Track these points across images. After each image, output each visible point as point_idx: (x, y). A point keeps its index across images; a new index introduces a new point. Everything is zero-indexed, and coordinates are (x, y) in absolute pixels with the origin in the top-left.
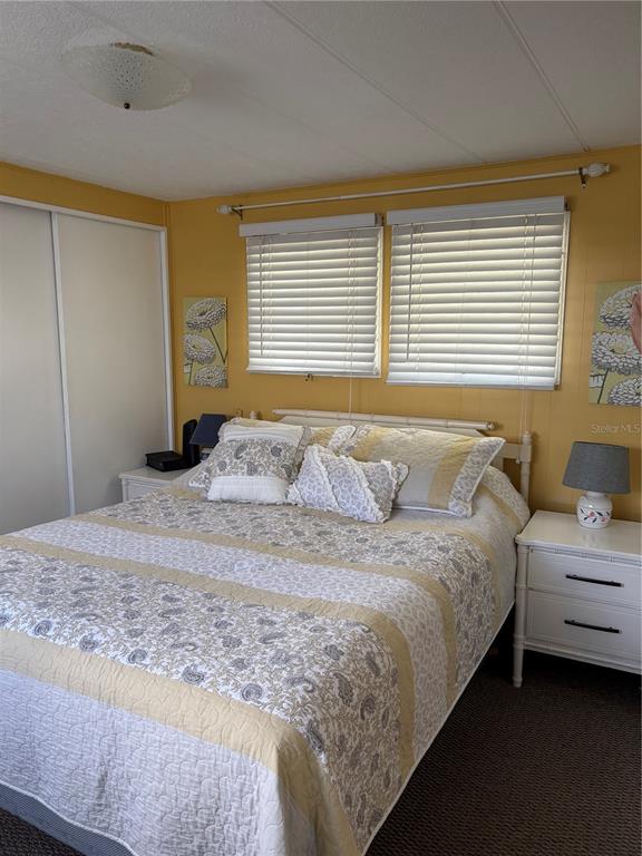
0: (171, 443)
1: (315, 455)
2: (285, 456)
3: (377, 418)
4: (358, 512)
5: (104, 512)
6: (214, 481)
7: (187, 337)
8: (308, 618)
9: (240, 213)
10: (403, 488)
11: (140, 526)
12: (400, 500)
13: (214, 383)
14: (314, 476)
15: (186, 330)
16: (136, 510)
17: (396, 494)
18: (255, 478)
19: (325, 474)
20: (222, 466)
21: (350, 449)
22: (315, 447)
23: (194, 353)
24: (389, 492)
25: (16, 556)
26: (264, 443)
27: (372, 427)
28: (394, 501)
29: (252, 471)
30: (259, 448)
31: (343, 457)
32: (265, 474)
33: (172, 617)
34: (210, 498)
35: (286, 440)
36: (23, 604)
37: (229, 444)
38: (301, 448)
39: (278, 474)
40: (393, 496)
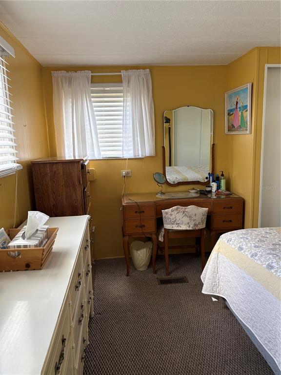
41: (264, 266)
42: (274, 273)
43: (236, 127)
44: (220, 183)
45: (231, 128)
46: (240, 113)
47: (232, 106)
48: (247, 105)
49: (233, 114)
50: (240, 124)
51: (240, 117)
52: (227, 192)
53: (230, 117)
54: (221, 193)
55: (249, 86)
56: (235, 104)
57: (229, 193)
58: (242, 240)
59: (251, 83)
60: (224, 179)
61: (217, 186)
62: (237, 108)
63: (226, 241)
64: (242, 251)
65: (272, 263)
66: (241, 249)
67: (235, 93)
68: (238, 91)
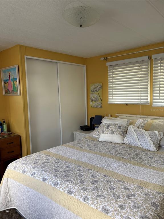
0: (87, 123)
1: (131, 129)
2: (122, 129)
3: (149, 117)
4: (147, 147)
5: (71, 144)
6: (101, 135)
7: (91, 94)
8: (141, 189)
9: (106, 59)
10: (162, 140)
11: (81, 149)
12: (161, 144)
13: (98, 107)
14: (132, 135)
15: (91, 92)
16: (80, 143)
17: (160, 142)
18: (113, 135)
19: (136, 135)
20: (103, 131)
21: (142, 127)
22: (131, 126)
23: (93, 99)
24: (157, 141)
25: (48, 158)
26: (115, 125)
27: (149, 120)
28: (159, 144)
29: (112, 133)
30: (114, 126)
31: (141, 129)
32: (116, 134)
33: (95, 184)
34: (99, 141)
35: (122, 124)
36: (50, 175)
37: (105, 125)
38: (127, 126)
39: (120, 134)
40: (159, 142)
41: (40, 180)
42: (47, 183)
43: (10, 91)
44: (3, 127)
45: (7, 91)
46: (12, 83)
47: (6, 78)
48: (16, 78)
49: (7, 83)
50: (13, 89)
51: (12, 85)
52: (9, 133)
53: (6, 85)
54: (4, 134)
55: (16, 67)
56: (9, 76)
57: (10, 133)
58: (24, 165)
59: (18, 66)
60: (5, 124)
61: (1, 130)
62: (10, 79)
63: (13, 169)
64: (25, 173)
65: (45, 176)
66: (24, 172)
67: (8, 70)
68: (10, 69)
